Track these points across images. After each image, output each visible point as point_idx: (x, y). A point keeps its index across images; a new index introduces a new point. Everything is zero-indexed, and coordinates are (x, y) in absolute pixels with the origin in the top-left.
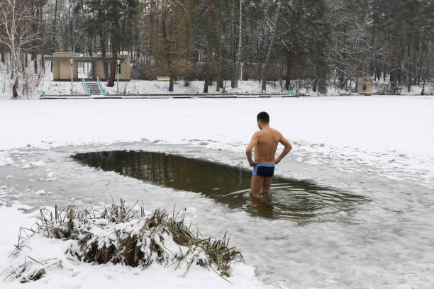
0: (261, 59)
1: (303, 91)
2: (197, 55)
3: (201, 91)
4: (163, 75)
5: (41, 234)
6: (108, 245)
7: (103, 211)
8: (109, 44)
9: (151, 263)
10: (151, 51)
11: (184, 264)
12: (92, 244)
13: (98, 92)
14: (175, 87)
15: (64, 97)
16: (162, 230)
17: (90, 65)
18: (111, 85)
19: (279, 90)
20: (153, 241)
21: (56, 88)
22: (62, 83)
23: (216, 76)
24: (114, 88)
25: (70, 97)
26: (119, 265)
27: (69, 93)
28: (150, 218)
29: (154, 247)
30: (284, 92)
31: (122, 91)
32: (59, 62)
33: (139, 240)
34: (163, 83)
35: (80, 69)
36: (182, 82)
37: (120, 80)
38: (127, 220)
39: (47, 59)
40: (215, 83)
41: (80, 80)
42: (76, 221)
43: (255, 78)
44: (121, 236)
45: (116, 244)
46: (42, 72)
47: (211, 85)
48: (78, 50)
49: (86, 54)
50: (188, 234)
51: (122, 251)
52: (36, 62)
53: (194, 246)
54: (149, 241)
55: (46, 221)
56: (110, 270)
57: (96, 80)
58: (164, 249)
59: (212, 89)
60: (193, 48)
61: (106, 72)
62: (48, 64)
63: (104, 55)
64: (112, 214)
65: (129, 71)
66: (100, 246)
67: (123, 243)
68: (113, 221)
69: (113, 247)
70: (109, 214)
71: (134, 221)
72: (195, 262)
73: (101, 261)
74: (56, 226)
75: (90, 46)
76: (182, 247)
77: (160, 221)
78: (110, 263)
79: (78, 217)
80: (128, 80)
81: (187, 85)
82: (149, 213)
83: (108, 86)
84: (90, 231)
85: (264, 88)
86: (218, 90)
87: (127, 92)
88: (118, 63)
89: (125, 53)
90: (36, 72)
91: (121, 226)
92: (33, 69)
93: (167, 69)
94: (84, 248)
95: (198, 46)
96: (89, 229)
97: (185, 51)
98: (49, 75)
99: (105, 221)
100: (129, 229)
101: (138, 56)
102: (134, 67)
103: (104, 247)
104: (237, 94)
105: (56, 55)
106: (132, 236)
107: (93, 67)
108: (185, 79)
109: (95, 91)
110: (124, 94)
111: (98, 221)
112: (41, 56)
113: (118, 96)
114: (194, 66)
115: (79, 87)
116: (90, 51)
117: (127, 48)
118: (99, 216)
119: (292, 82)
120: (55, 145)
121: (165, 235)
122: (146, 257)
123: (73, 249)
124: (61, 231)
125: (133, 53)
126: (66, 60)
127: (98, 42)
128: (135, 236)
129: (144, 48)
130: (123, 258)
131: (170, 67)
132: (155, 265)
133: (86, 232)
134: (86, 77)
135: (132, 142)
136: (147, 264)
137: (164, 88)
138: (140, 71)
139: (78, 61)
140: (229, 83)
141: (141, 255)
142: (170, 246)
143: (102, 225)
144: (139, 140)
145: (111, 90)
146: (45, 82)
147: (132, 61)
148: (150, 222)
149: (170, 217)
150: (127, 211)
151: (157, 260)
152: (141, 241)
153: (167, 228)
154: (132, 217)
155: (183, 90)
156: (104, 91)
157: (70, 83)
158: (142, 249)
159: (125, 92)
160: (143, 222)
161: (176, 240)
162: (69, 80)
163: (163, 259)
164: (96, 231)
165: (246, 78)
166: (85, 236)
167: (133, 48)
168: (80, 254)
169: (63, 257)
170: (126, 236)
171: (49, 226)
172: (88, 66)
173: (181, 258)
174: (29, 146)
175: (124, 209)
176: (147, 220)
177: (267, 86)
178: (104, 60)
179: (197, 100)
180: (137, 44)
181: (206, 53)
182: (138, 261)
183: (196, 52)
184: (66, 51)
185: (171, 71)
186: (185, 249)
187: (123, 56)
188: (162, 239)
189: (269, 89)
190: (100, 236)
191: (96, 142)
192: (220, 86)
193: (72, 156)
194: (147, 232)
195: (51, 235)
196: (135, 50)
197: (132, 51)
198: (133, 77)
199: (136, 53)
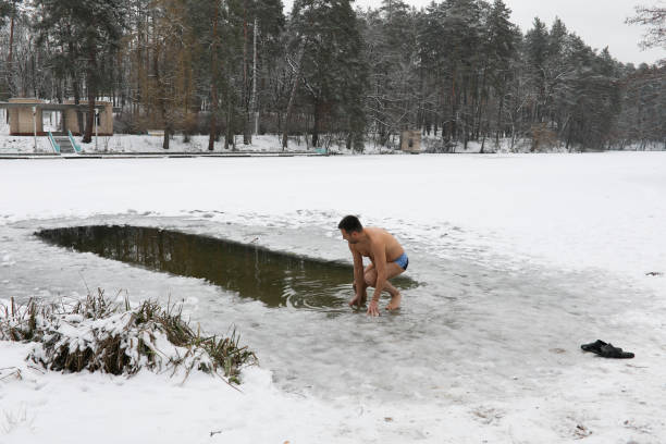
0: (281, 108)
1: (334, 148)
2: (198, 102)
3: (205, 148)
4: (156, 128)
6: (82, 348)
7: (75, 304)
8: (84, 87)
9: (139, 369)
10: (139, 97)
11: (181, 369)
12: (62, 347)
13: (71, 151)
14: (171, 143)
15: (24, 156)
16: (153, 327)
17: (59, 114)
18: (87, 140)
19: (304, 147)
20: (141, 342)
21: (13, 143)
22: (22, 138)
23: (225, 128)
24: (92, 145)
25: (32, 157)
26: (97, 373)
27: (31, 151)
28: (137, 311)
29: (143, 349)
30: (311, 149)
31: (103, 148)
32: (17, 111)
33: (123, 341)
34: (155, 139)
35: (46, 120)
36: (180, 137)
37: (99, 135)
38: (107, 315)
40: (223, 139)
41: (46, 134)
42: (39, 318)
43: (274, 132)
44: (99, 336)
45: (93, 346)
47: (217, 140)
48: (42, 95)
49: (53, 100)
50: (187, 332)
51: (101, 356)
53: (194, 347)
54: (136, 342)
56: (86, 380)
57: (67, 134)
58: (156, 351)
59: (219, 146)
60: (193, 93)
61: (81, 125)
62: (2, 112)
63: (77, 101)
64: (87, 307)
65: (111, 123)
66: (72, 349)
67: (102, 344)
68: (89, 316)
69: (88, 352)
70: (84, 307)
71: (115, 317)
72: (196, 367)
73: (74, 368)
74: (13, 324)
75: (59, 89)
76: (179, 348)
77: (150, 315)
78: (85, 371)
79: (43, 313)
80: (111, 135)
81: (186, 141)
82: (136, 306)
83: (83, 141)
84: (59, 331)
85: (285, 144)
86: (227, 147)
87: (109, 149)
88: (97, 112)
89: (106, 99)
91: (99, 323)
93: (161, 120)
94: (51, 352)
95: (200, 91)
96: (57, 327)
97: (184, 96)
98: (5, 128)
99: (79, 317)
100: (110, 327)
101: (123, 103)
102: (117, 117)
103: (78, 350)
104: (251, 152)
105: (13, 101)
106: (113, 335)
107: (64, 117)
108: (184, 133)
109: (66, 148)
110: (105, 152)
111: (69, 318)
113: (97, 155)
114: (196, 117)
115: (45, 143)
116: (59, 96)
117: (108, 92)
118: (71, 311)
119: (321, 137)
120: (13, 219)
121: (157, 334)
122: (132, 362)
123: (36, 354)
124: (20, 331)
125: (116, 99)
126: (26, 108)
127: (69, 85)
128: (118, 335)
129: (130, 93)
130: (103, 364)
131: (164, 118)
132: (144, 372)
133: (52, 332)
134: (54, 131)
135: (116, 213)
136: (134, 371)
137: (157, 145)
138: (125, 123)
139: (42, 110)
140: (240, 138)
141: (126, 359)
142: (164, 348)
143: (74, 322)
144: (125, 212)
145: (87, 148)
147: (115, 110)
148: (137, 317)
149: (163, 309)
150: (107, 303)
151: (147, 365)
152: (126, 341)
153: (159, 325)
154: (113, 311)
155: (182, 148)
156: (78, 148)
157: (32, 138)
158: (127, 352)
159: (106, 150)
160: (128, 318)
161: (171, 339)
162: (32, 134)
163: (154, 364)
164: (66, 330)
165: (262, 132)
166: (51, 337)
167: (116, 93)
168: (46, 360)
169: (23, 366)
170: (107, 336)
171: (4, 324)
172: (56, 117)
173: (178, 363)
175: (103, 301)
176: (134, 315)
177: (289, 142)
178: (77, 107)
179: (200, 160)
180: (121, 88)
181: (210, 99)
182: (122, 368)
183: (198, 98)
184: (26, 96)
185: (166, 124)
186: (182, 351)
187: (102, 103)
188: (153, 338)
189: (292, 146)
190: (71, 335)
191: (68, 213)
192: (230, 141)
193: (35, 234)
194: (133, 330)
195: (7, 336)
196: (119, 96)
197: (114, 96)
198: (117, 131)
199: (120, 99)
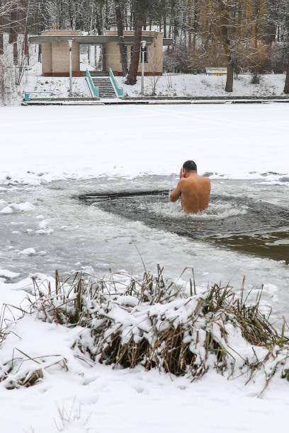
2: (272, 30)
3: (280, 91)
4: (215, 65)
5: (34, 315)
6: (137, 339)
7: (128, 283)
8: (129, 14)
9: (206, 372)
10: (196, 25)
11: (260, 376)
12: (113, 336)
13: (110, 94)
14: (236, 84)
15: (58, 102)
16: (224, 318)
17: (99, 49)
18: (131, 81)
20: (210, 336)
21: (46, 87)
22: (56, 79)
24: (137, 87)
25: (67, 102)
26: (154, 371)
27: (65, 95)
28: (205, 297)
29: (211, 346)
31: (150, 92)
32: (51, 45)
33: (186, 333)
34: (215, 78)
35: (83, 57)
36: (248, 77)
37: (147, 74)
38: (167, 299)
39: (32, 40)
41: (83, 74)
42: (87, 299)
44: (158, 326)
45: (150, 337)
46: (26, 62)
48: (80, 26)
49: (91, 32)
50: (266, 327)
51: (159, 350)
52: (15, 45)
53: (277, 347)
54: (203, 337)
55: (41, 295)
56: (141, 379)
57: (107, 74)
58: (228, 350)
60: (265, 18)
61: (124, 61)
62: (34, 48)
63: (120, 33)
64: (143, 288)
65: (161, 59)
66: (125, 339)
67: (162, 336)
68: (145, 299)
69: (144, 344)
70: (138, 288)
71: (178, 302)
72: (278, 374)
73: (126, 364)
74: (57, 303)
75: (99, 17)
76: (256, 348)
77: (220, 303)
78: (139, 368)
79: (91, 292)
80: (159, 75)
81: (255, 81)
82: (202, 291)
83: (127, 83)
84: (110, 315)
87: (157, 93)
88: (144, 45)
89: (155, 28)
90: (16, 61)
91: (158, 309)
92: (11, 56)
93: (224, 54)
94: (101, 341)
95: (275, 15)
96: (107, 311)
97: (253, 23)
98: (36, 67)
99: (133, 299)
100: (171, 314)
102: (168, 52)
103: (132, 341)
105: (46, 33)
106: (176, 325)
107: (104, 52)
108: (253, 71)
109: (105, 91)
110: (153, 96)
111: (122, 299)
112: (22, 36)
113: (142, 100)
114: (269, 50)
115: (82, 85)
116: (99, 26)
117: (157, 19)
118: (123, 291)
120: (48, 178)
121: (229, 327)
122: (197, 361)
123: (83, 341)
124: (65, 312)
125: (168, 27)
126: (61, 41)
127: (111, 12)
128: (180, 326)
129: (184, 20)
130: (162, 361)
131: (227, 51)
132: (212, 374)
133: (102, 316)
134: (93, 69)
135: (168, 174)
136: (199, 373)
137: (217, 87)
138: (178, 58)
139: (81, 44)
141: (190, 357)
142: (238, 346)
143: (127, 305)
145: (130, 91)
146: (30, 78)
147: (166, 42)
148: (205, 304)
149: (236, 297)
150: (167, 285)
151: (216, 367)
152: (190, 334)
153: (231, 316)
154: (175, 295)
155: (250, 90)
156: (120, 91)
157: (67, 79)
158: (192, 348)
159: (154, 94)
160: (193, 305)
161: (246, 335)
162: (67, 75)
163: (225, 365)
164: (118, 315)
166: (101, 321)
167: (168, 21)
168: (94, 350)
169: (69, 354)
170: (167, 325)
171: (47, 303)
172: (95, 52)
173: (255, 366)
174: (8, 178)
175: (162, 281)
176: (200, 301)
178: (121, 40)
179: (272, 107)
180: (173, 13)
182: (184, 367)
183: (272, 24)
184: (61, 27)
185: (230, 58)
186: (262, 352)
187: (150, 33)
188: (224, 332)
190: (125, 322)
191: (111, 173)
194: (199, 319)
195: (51, 317)
196: (171, 24)
197: (165, 24)
198: (167, 69)
199: (173, 28)
